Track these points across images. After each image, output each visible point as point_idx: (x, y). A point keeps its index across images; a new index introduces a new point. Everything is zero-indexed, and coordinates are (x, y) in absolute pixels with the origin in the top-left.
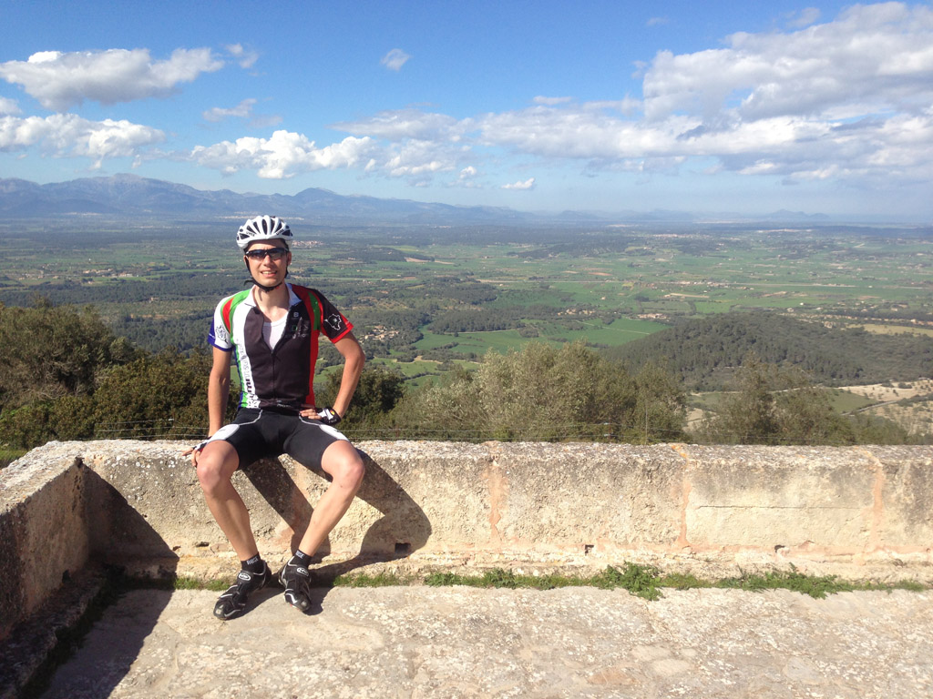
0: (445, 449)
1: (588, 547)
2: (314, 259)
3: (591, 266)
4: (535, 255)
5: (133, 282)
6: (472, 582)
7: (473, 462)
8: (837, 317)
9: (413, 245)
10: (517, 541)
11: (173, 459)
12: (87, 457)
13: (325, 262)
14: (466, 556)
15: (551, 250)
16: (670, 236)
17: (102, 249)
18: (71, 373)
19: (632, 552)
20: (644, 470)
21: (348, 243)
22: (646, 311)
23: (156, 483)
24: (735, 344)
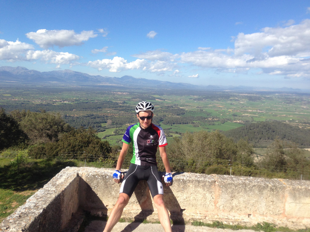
0: (198, 176)
1: (249, 215)
2: (126, 99)
3: (217, 104)
4: (199, 99)
5: (68, 104)
6: (209, 225)
7: (209, 182)
8: (304, 124)
9: (158, 95)
10: (224, 211)
11: (108, 175)
12: (80, 173)
13: (129, 100)
14: (205, 215)
15: (204, 98)
16: (245, 94)
17: (59, 93)
18: (51, 134)
19: (265, 218)
20: (271, 189)
21: (137, 94)
22: (236, 119)
23: (102, 183)
24: (267, 132)
